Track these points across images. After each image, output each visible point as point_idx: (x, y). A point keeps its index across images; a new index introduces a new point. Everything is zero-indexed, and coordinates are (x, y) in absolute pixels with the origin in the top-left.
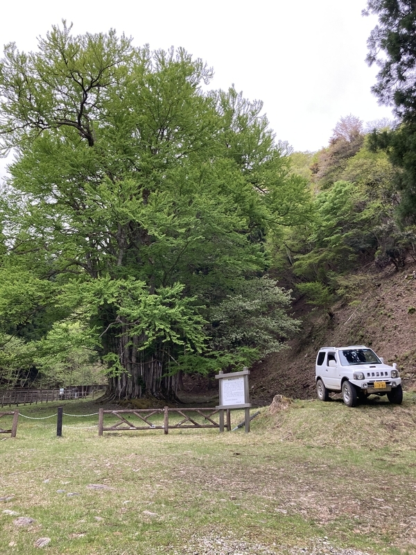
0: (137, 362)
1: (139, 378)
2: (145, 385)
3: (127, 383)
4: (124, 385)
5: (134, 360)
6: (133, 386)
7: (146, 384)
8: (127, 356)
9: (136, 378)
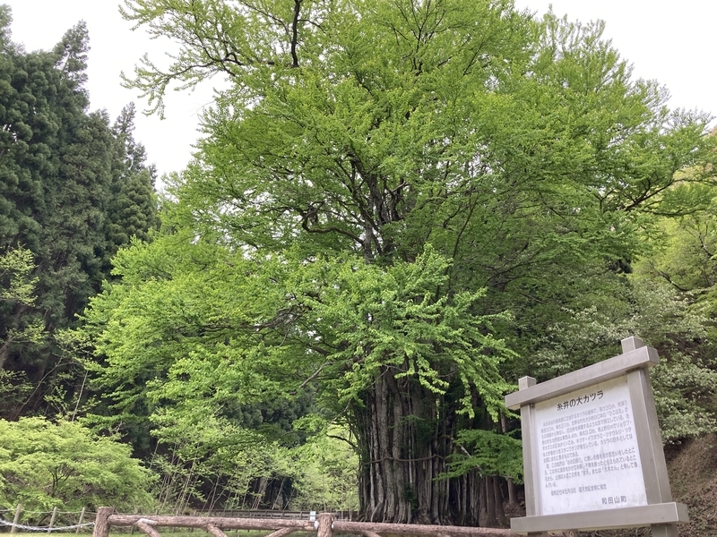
0: (402, 457)
1: (407, 488)
2: (417, 501)
3: (385, 497)
4: (381, 500)
5: (396, 452)
6: (396, 503)
7: (420, 500)
8: (384, 446)
9: (400, 488)
